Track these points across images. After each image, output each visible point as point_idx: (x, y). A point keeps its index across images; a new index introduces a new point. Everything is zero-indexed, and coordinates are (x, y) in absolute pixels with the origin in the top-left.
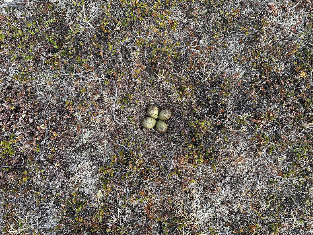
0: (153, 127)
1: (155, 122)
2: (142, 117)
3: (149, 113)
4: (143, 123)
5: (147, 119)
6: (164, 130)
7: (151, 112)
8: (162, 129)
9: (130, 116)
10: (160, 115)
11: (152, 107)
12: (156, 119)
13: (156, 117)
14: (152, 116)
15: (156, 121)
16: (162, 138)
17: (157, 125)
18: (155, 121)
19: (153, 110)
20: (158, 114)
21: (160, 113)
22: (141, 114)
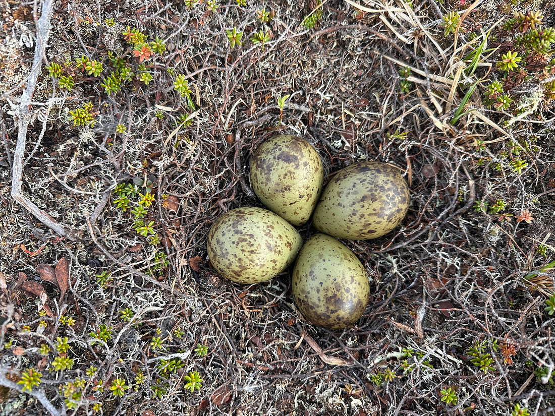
0: (272, 273)
1: (289, 244)
2: (214, 201)
3: (262, 178)
4: (214, 242)
5: (241, 216)
6: (346, 310)
7: (274, 177)
8: (334, 300)
9: (131, 182)
10: (327, 203)
11: (283, 144)
12: (297, 226)
13: (303, 211)
14: (278, 201)
15: (298, 236)
16: (325, 358)
17: (303, 269)
18: (292, 236)
19: (291, 167)
20: (314, 195)
21: (334, 188)
22: (211, 182)
